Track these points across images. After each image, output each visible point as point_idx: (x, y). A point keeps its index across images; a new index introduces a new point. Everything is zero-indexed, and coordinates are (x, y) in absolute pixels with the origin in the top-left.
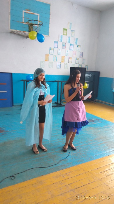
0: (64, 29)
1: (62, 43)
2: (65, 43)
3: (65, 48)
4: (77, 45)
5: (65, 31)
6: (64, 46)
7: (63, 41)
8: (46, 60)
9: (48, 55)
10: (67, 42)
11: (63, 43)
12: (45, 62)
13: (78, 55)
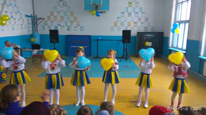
0: (129, 3)
1: (127, 12)
2: (131, 12)
3: (131, 16)
4: (141, 13)
5: (131, 4)
6: (130, 14)
7: (128, 11)
8: (115, 26)
9: (117, 22)
10: (132, 11)
11: (129, 12)
12: (114, 27)
13: (143, 20)
